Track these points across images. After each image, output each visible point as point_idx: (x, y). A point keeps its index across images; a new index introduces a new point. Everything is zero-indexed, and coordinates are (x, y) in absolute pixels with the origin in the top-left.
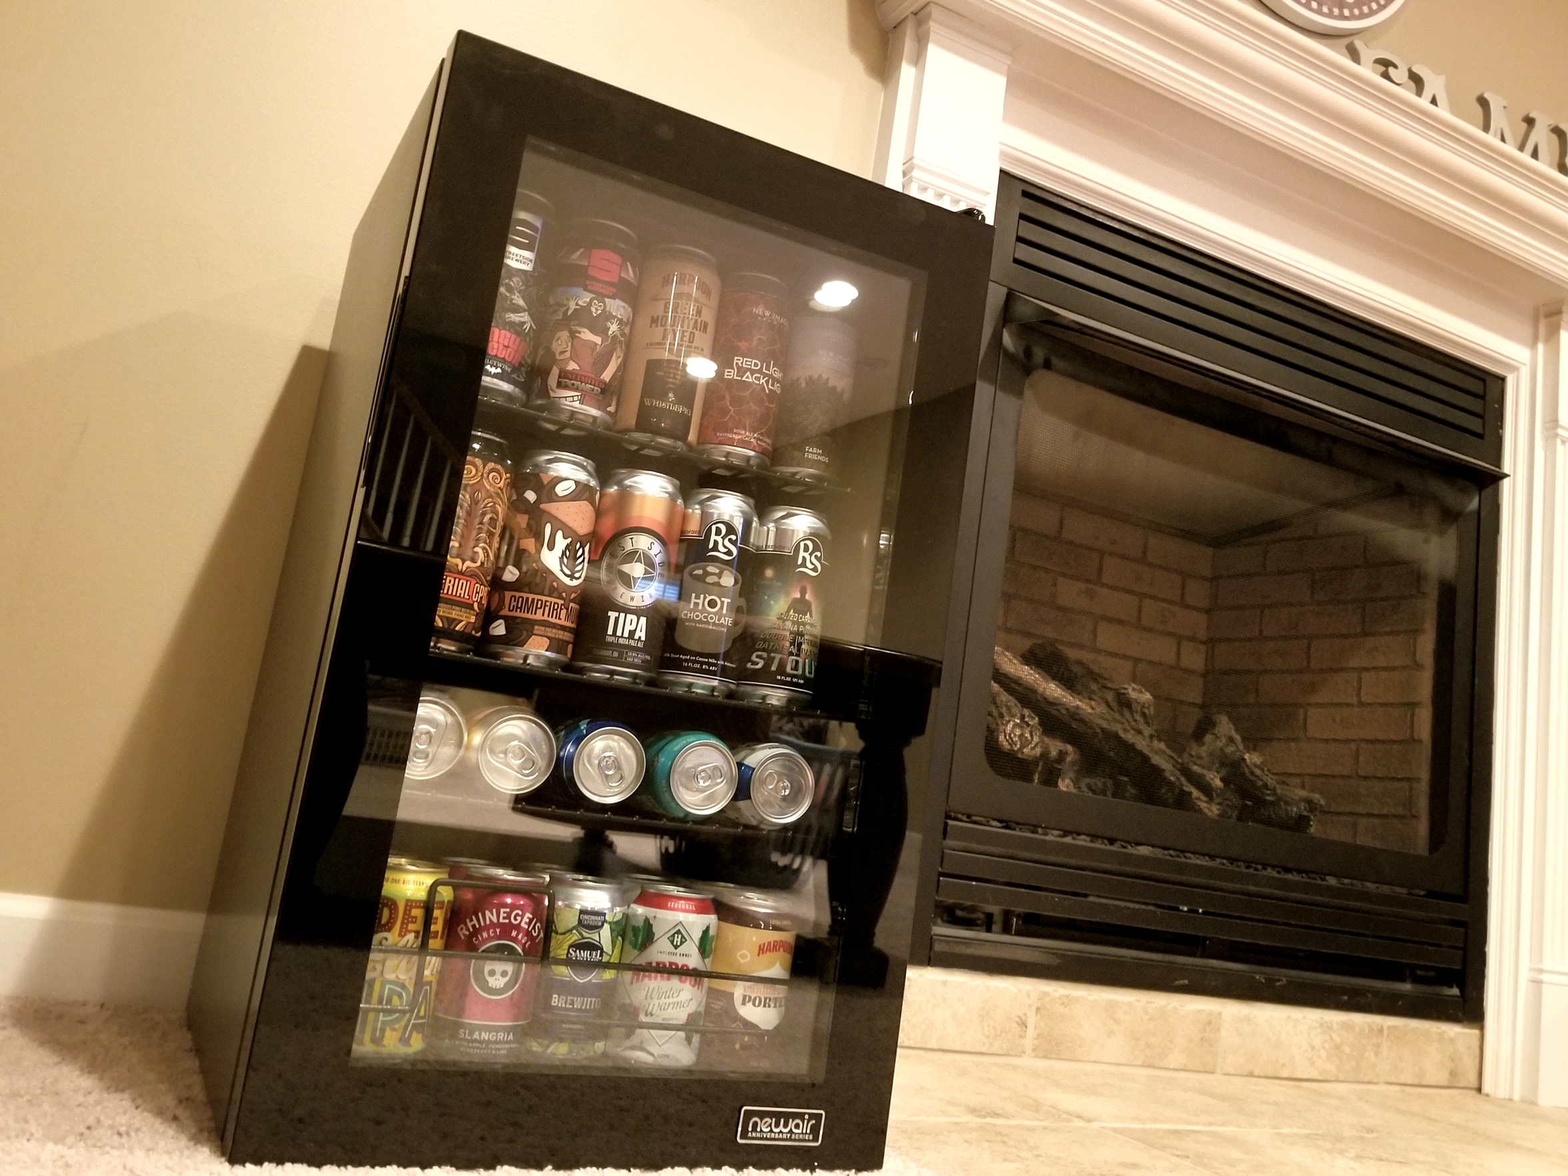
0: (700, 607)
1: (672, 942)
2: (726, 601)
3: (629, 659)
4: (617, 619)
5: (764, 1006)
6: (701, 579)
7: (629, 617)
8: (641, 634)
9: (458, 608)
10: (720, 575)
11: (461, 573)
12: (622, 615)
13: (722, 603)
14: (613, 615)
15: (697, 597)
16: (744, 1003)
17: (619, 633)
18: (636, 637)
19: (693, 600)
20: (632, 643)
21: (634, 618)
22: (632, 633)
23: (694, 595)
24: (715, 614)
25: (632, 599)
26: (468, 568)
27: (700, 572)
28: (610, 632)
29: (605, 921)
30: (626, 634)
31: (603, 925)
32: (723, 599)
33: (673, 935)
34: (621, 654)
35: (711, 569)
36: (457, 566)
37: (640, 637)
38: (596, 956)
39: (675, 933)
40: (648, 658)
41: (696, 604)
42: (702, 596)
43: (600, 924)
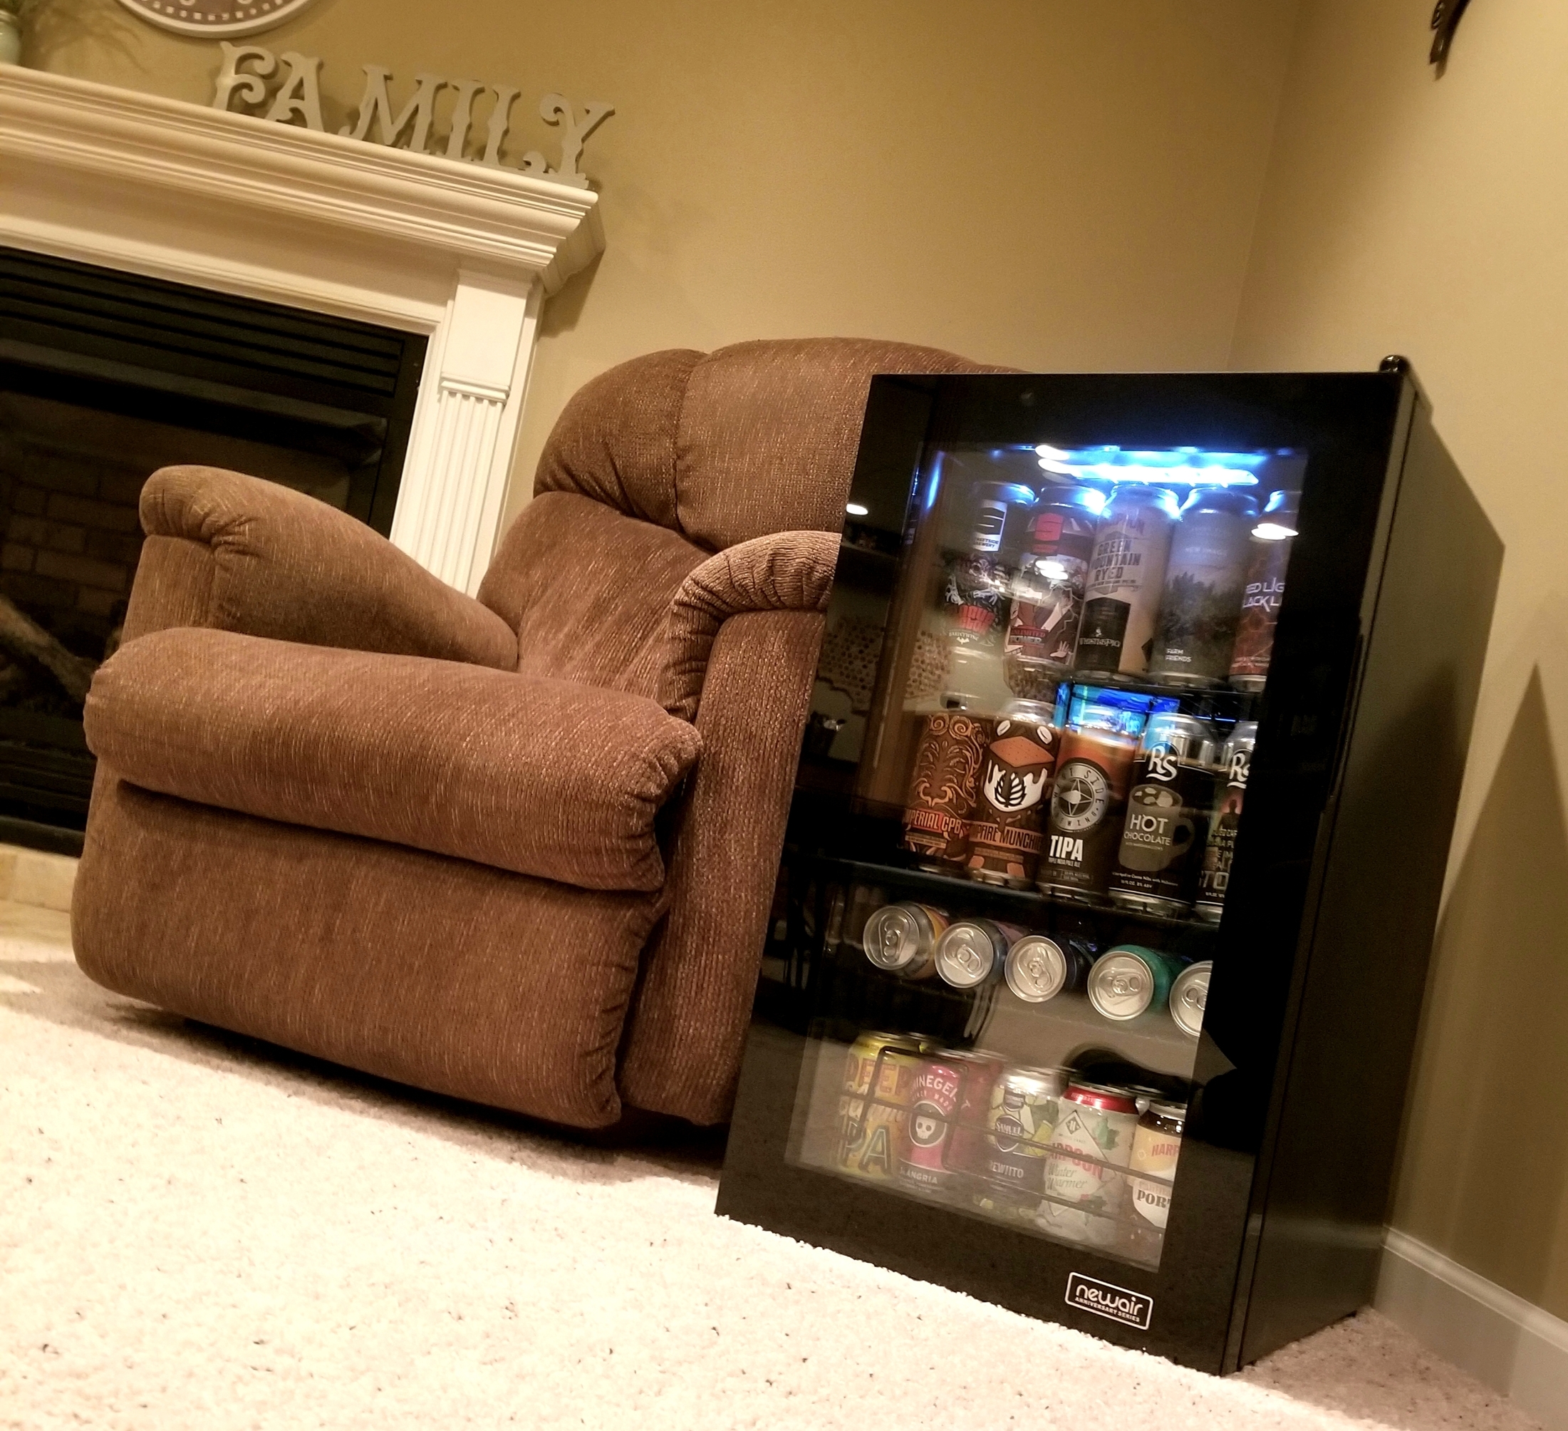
0: (1138, 828)
1: (1068, 1127)
2: (1163, 820)
3: (1066, 878)
4: (1057, 842)
5: (1158, 1205)
6: (1139, 800)
7: (1067, 839)
8: (1079, 856)
9: (928, 837)
10: (1156, 796)
11: (931, 808)
12: (1061, 838)
13: (1159, 822)
14: (1054, 838)
15: (1136, 819)
16: (1139, 1198)
17: (1058, 855)
18: (1073, 858)
19: (1133, 821)
20: (1069, 863)
21: (1071, 840)
22: (1069, 854)
23: (1134, 816)
24: (1150, 833)
25: (1069, 823)
26: (936, 803)
27: (1139, 794)
28: (1052, 854)
29: (1024, 1103)
30: (1063, 856)
31: (1023, 1106)
32: (1159, 819)
33: (1069, 1122)
34: (1059, 873)
35: (1150, 790)
36: (928, 802)
37: (1076, 858)
38: (1016, 1132)
39: (1072, 1120)
40: (1086, 876)
41: (1135, 824)
42: (1140, 817)
43: (1020, 1104)
